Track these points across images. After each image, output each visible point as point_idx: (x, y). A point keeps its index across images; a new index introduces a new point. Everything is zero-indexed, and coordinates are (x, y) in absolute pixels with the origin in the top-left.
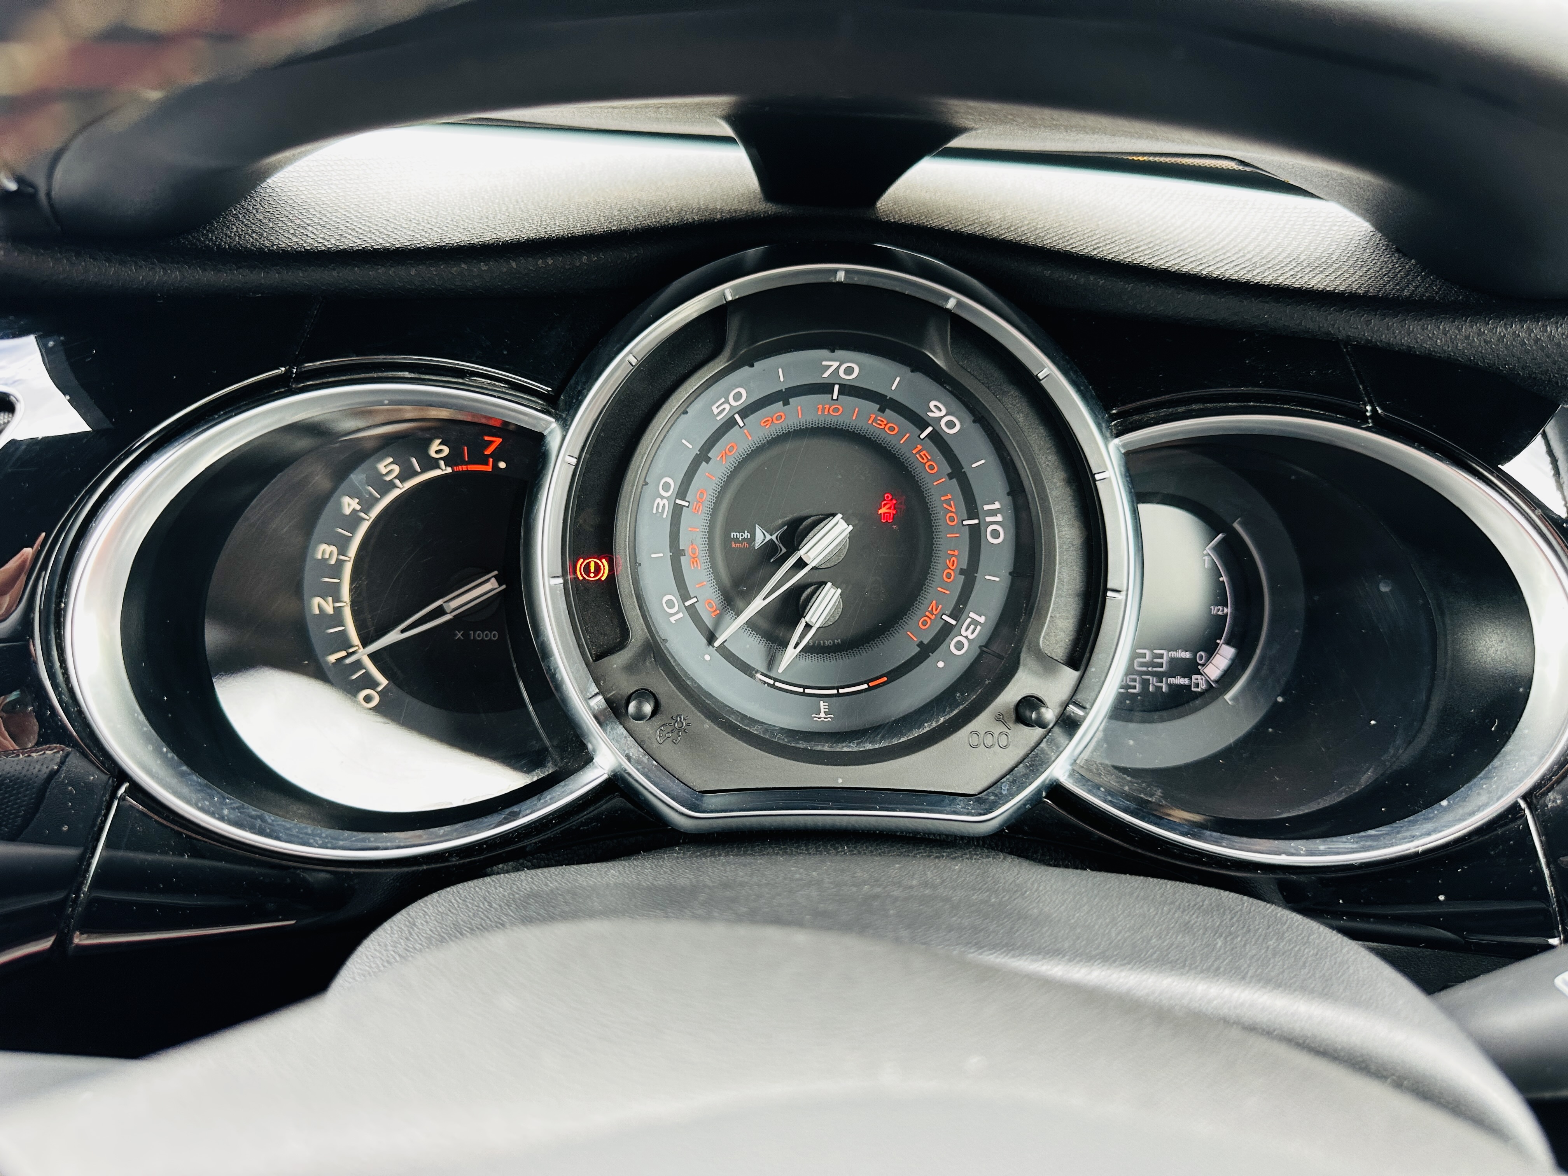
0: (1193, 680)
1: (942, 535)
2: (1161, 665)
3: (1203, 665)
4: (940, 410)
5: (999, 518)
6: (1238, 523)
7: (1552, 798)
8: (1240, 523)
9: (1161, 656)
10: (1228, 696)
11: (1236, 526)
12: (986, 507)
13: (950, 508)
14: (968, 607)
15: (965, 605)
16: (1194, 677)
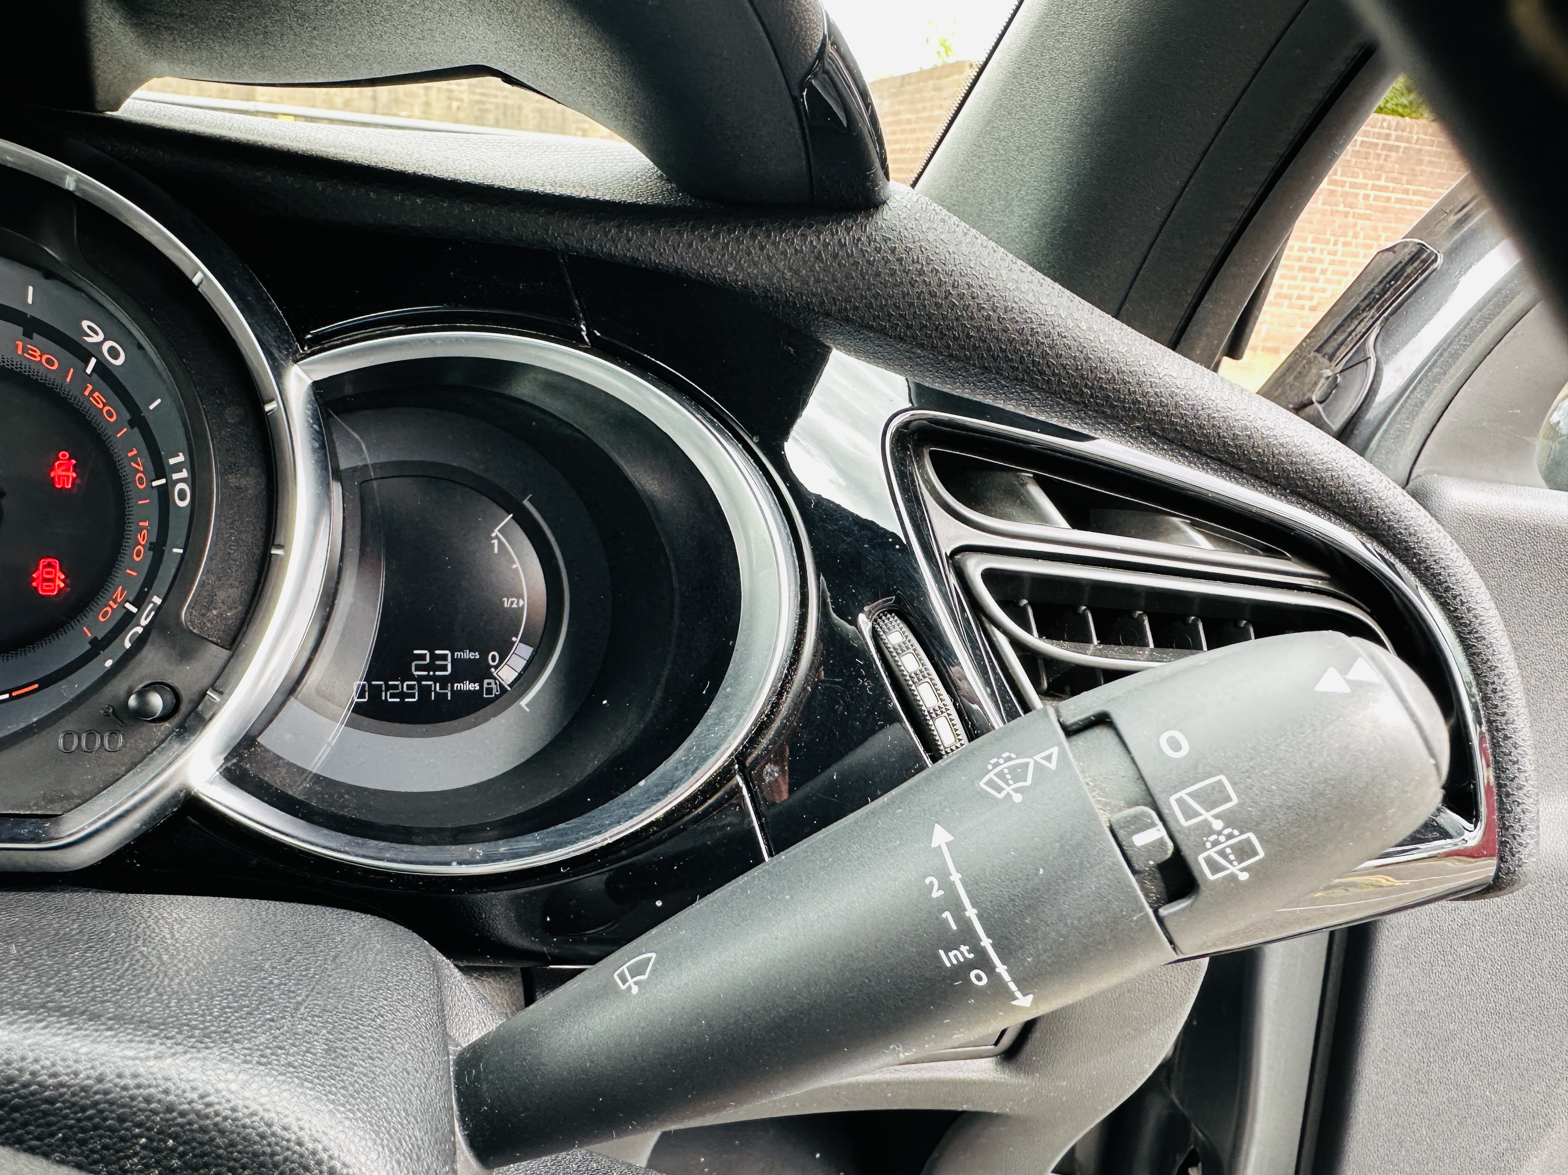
0: (485, 686)
1: (132, 502)
2: (444, 668)
3: (496, 667)
4: (96, 333)
5: (184, 474)
6: (529, 500)
7: (769, 770)
8: (530, 500)
9: (444, 657)
10: (524, 702)
11: (526, 503)
12: (172, 461)
13: (137, 466)
14: (152, 592)
15: (150, 589)
16: (486, 681)
